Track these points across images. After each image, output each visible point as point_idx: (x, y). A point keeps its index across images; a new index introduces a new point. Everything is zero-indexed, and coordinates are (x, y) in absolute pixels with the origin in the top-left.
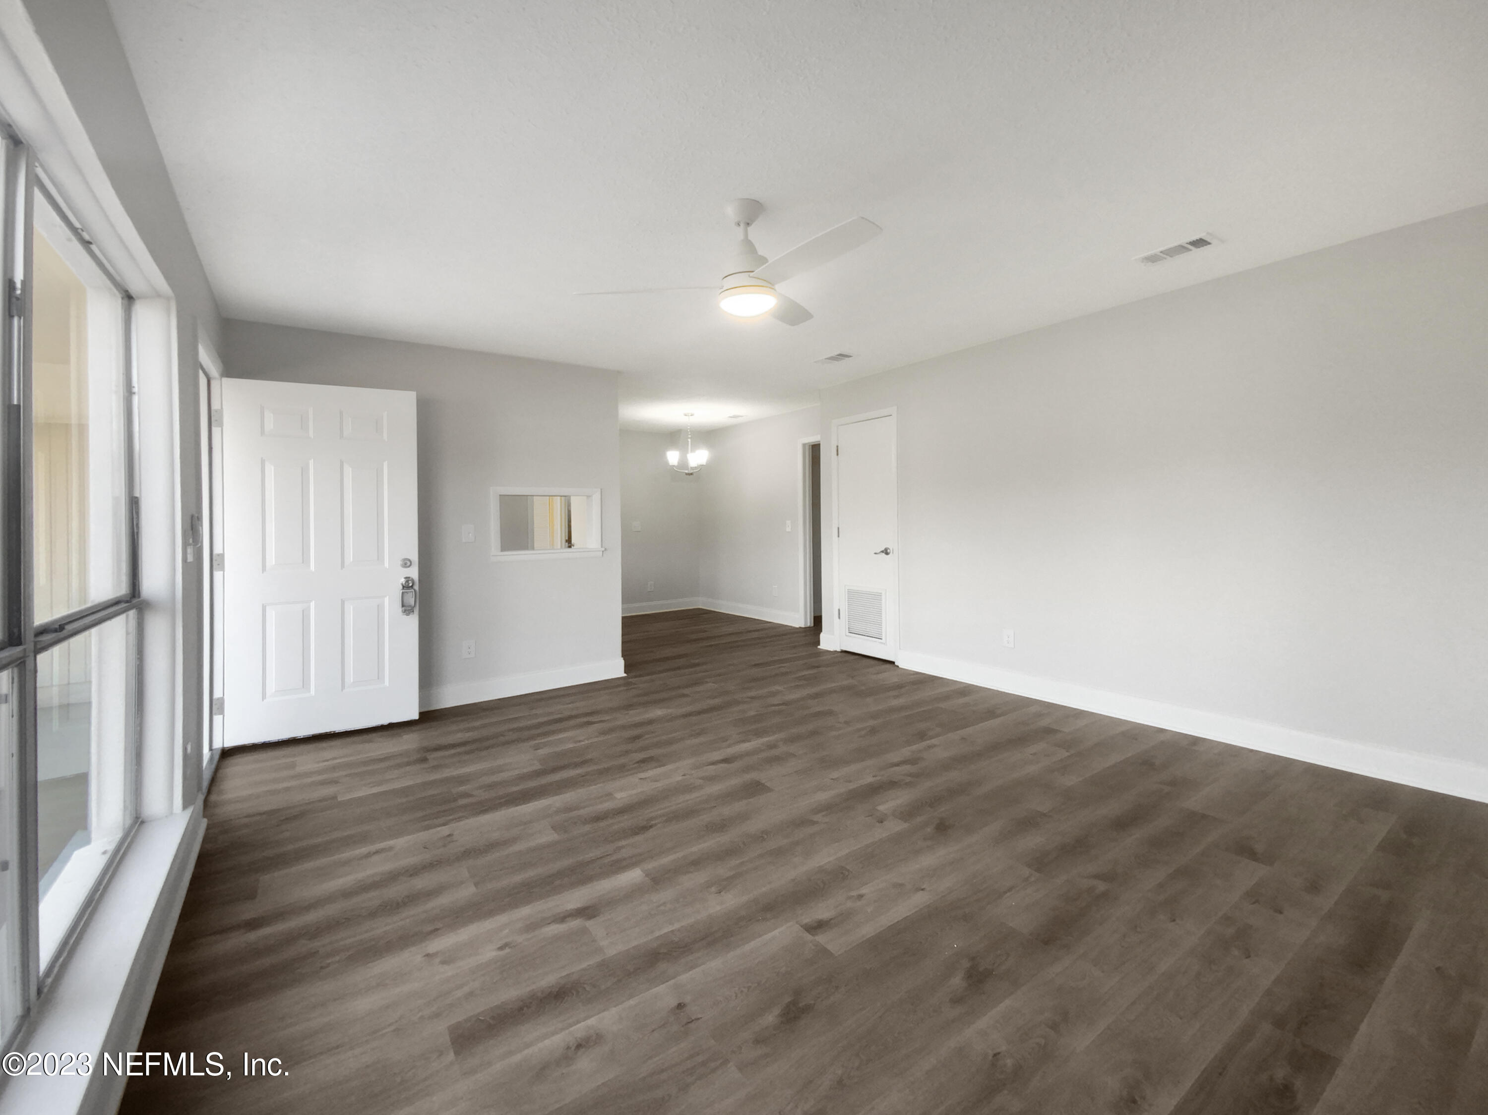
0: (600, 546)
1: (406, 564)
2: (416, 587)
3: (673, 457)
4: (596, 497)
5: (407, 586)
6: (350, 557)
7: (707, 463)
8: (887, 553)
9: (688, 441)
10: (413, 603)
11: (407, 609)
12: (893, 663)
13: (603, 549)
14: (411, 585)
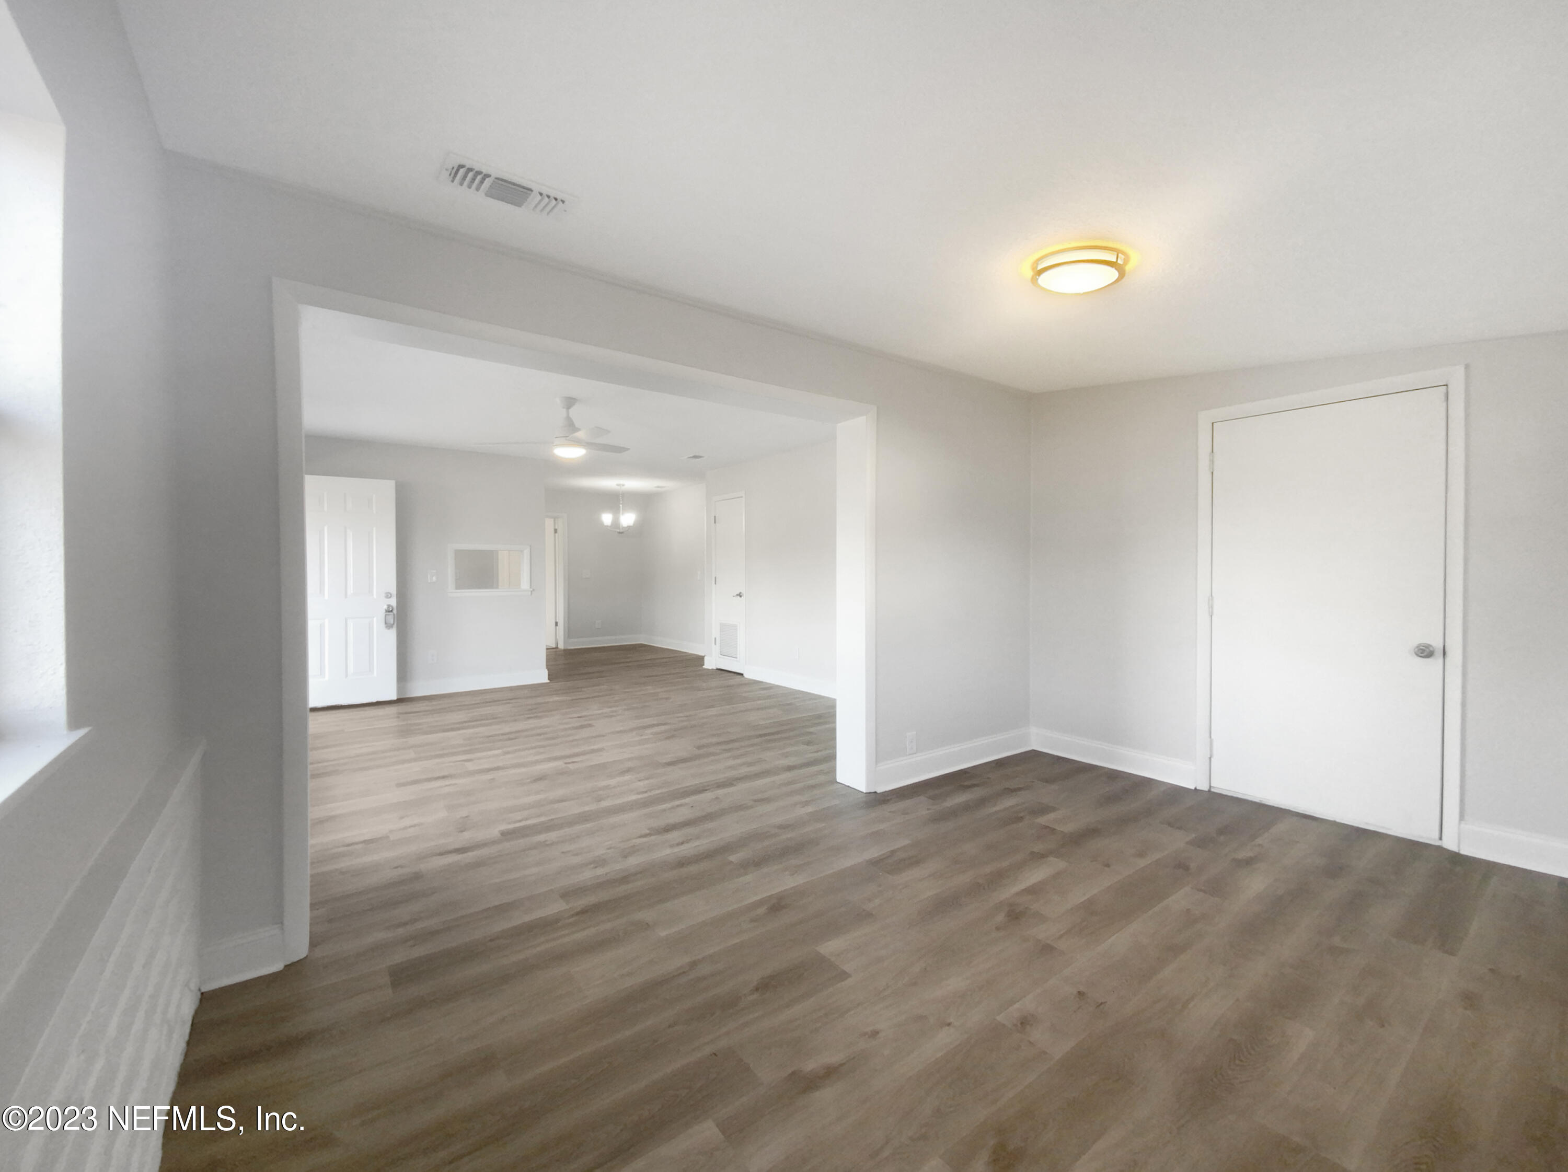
0: (529, 588)
1: (388, 596)
2: (395, 611)
3: (607, 518)
4: (527, 552)
5: (389, 611)
6: (350, 591)
7: (634, 524)
8: (741, 596)
9: (620, 507)
10: (392, 622)
11: (388, 626)
12: (742, 674)
13: (531, 590)
14: (391, 610)
